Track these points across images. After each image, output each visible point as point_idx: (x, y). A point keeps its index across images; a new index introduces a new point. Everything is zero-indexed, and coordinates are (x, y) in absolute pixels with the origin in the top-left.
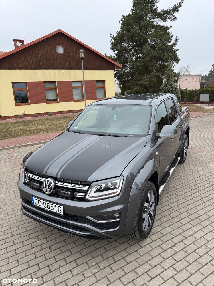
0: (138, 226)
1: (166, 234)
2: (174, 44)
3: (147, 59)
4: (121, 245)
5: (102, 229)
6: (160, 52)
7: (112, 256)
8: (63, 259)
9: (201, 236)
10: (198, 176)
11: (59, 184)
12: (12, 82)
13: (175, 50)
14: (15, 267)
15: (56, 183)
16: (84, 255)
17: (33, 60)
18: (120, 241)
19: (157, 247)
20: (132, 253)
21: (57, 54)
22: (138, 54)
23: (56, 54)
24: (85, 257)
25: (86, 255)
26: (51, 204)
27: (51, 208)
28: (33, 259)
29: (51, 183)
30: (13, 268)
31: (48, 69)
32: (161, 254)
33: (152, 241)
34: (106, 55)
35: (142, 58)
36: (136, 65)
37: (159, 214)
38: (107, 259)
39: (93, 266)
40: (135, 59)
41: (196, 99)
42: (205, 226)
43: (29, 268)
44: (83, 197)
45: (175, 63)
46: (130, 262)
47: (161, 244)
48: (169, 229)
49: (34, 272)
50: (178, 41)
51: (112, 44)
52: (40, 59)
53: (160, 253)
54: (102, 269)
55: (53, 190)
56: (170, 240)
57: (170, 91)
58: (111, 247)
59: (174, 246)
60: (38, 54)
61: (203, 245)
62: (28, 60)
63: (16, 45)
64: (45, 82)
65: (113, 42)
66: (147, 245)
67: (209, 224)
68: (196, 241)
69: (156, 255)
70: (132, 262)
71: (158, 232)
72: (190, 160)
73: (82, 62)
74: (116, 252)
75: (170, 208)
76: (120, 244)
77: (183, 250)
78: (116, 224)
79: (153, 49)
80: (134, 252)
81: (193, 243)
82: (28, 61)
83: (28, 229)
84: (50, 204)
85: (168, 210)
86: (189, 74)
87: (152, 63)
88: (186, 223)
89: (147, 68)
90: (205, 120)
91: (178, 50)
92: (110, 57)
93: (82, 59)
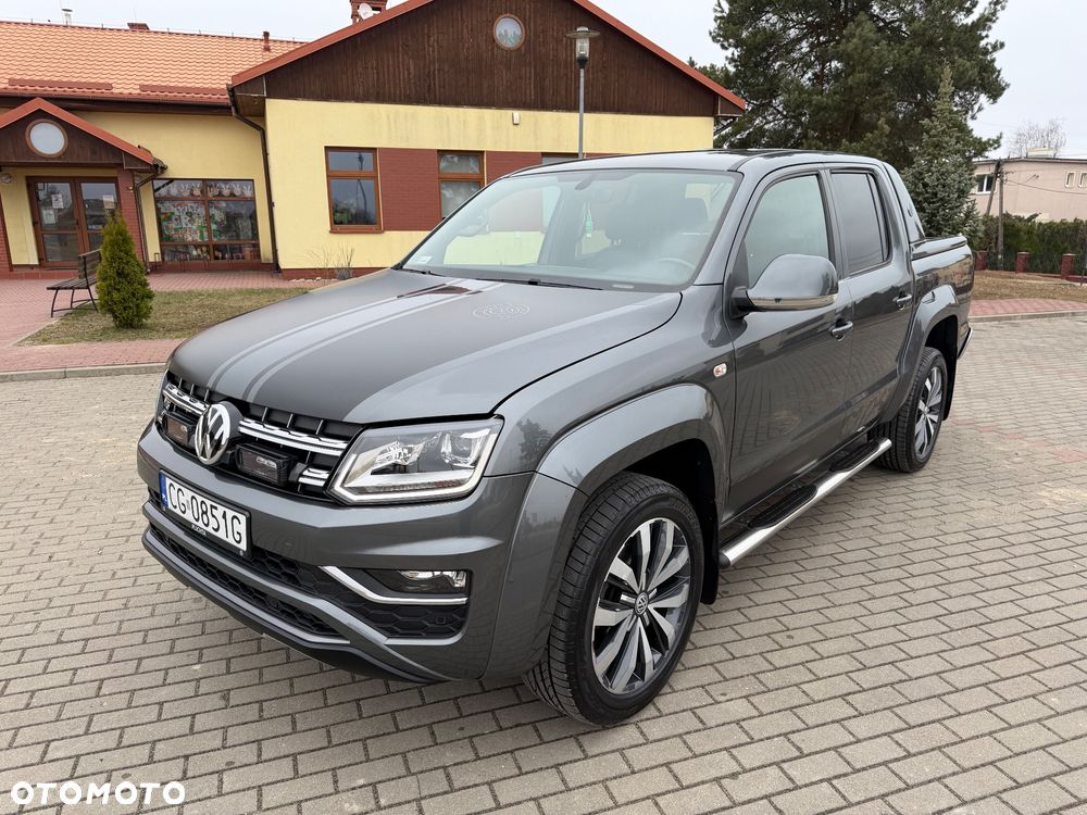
0: (567, 655)
1: (718, 726)
2: (985, 21)
3: (861, 76)
4: (502, 733)
5: (391, 633)
6: (918, 50)
7: (445, 768)
8: (254, 742)
9: (879, 760)
10: (962, 526)
11: (251, 428)
12: (326, 148)
13: (989, 47)
14: (71, 737)
15: (242, 423)
16: (339, 745)
17: (408, 70)
18: (506, 718)
19: (656, 767)
20: (534, 771)
21: (498, 47)
22: (823, 59)
23: (493, 48)
24: (337, 750)
25: (346, 743)
26: (212, 507)
27: (213, 523)
28: (146, 720)
29: (219, 421)
30: (62, 739)
31: (457, 103)
32: (658, 799)
33: (642, 741)
34: (692, 63)
35: (837, 75)
36: (810, 102)
37: (722, 644)
38: (419, 776)
39: (354, 789)
40: (809, 79)
41: (1072, 260)
42: (913, 724)
43: (115, 749)
44: (322, 483)
45: (983, 98)
46: (511, 805)
47: (677, 758)
48: (740, 708)
49: (124, 768)
50: (1003, 8)
51: (720, 18)
52: (434, 64)
53: (658, 795)
54: (385, 808)
55: (226, 450)
56: (726, 749)
57: (933, 203)
58: (459, 734)
59: (734, 776)
60: (426, 46)
61: (873, 799)
62: (388, 66)
63: (358, 16)
64: (442, 153)
65: (722, 11)
66: (613, 751)
67: (940, 716)
68: (845, 775)
69: (634, 797)
70: (519, 803)
71: (684, 711)
72: (948, 463)
73: (582, 74)
74: (472, 756)
75: (781, 628)
76: (501, 729)
77: (770, 801)
78: (447, 620)
79: (889, 39)
80: (547, 768)
81: (829, 780)
82: (388, 71)
83: (185, 619)
84: (208, 503)
85: (768, 635)
86: (1050, 154)
87: (880, 94)
88: (830, 699)
89: (857, 115)
90: (1077, 330)
91: (1002, 45)
92: (710, 72)
93: (582, 61)
